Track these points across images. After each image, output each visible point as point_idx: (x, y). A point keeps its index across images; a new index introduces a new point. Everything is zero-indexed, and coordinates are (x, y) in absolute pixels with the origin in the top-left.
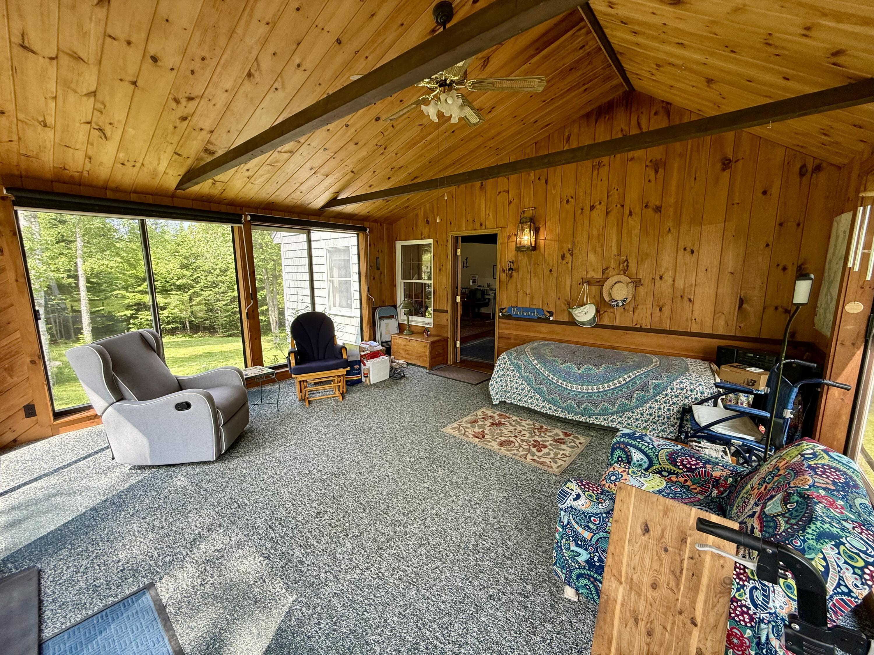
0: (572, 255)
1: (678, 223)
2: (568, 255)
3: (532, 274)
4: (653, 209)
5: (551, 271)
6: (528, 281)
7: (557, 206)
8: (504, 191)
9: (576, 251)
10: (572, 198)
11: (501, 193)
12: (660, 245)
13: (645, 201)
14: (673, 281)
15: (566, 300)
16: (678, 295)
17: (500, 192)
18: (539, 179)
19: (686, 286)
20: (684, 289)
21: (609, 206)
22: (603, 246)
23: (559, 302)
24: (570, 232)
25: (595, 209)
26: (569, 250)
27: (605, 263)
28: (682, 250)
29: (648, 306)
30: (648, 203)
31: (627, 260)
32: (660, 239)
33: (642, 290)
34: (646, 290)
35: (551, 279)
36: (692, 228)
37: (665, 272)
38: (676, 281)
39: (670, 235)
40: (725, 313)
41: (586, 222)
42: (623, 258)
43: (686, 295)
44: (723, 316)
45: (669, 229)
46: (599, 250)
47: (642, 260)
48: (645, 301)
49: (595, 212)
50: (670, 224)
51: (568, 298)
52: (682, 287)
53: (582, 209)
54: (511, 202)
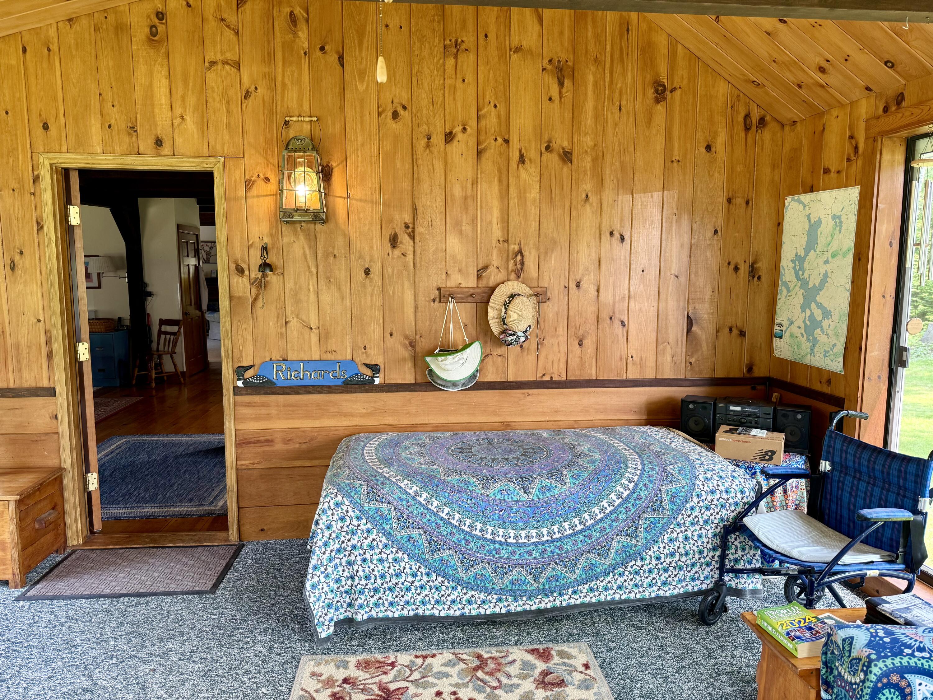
0: (412, 237)
1: (600, 187)
2: (404, 238)
3: (322, 282)
4: (560, 156)
5: (367, 272)
6: (313, 296)
7: (372, 121)
8: (225, 63)
9: (420, 229)
10: (404, 108)
11: (219, 66)
12: (574, 225)
13: (546, 138)
14: (598, 291)
15: (406, 337)
16: (605, 315)
17: (213, 63)
18: (322, 49)
19: (617, 299)
20: (614, 304)
21: (482, 138)
22: (474, 220)
23: (390, 341)
24: (406, 185)
25: (455, 142)
26: (407, 227)
27: (481, 256)
28: (608, 235)
29: (561, 339)
30: (549, 141)
31: (520, 252)
32: (574, 214)
33: (550, 309)
34: (556, 309)
35: (369, 290)
36: (620, 197)
37: (583, 275)
38: (601, 291)
39: (588, 206)
40: (671, 342)
41: (439, 167)
42: (514, 247)
43: (617, 316)
44: (669, 347)
45: (587, 196)
46: (467, 228)
47: (546, 253)
48: (556, 330)
49: (455, 148)
50: (587, 186)
51: (410, 332)
52: (611, 301)
53: (429, 138)
54: (247, 95)
